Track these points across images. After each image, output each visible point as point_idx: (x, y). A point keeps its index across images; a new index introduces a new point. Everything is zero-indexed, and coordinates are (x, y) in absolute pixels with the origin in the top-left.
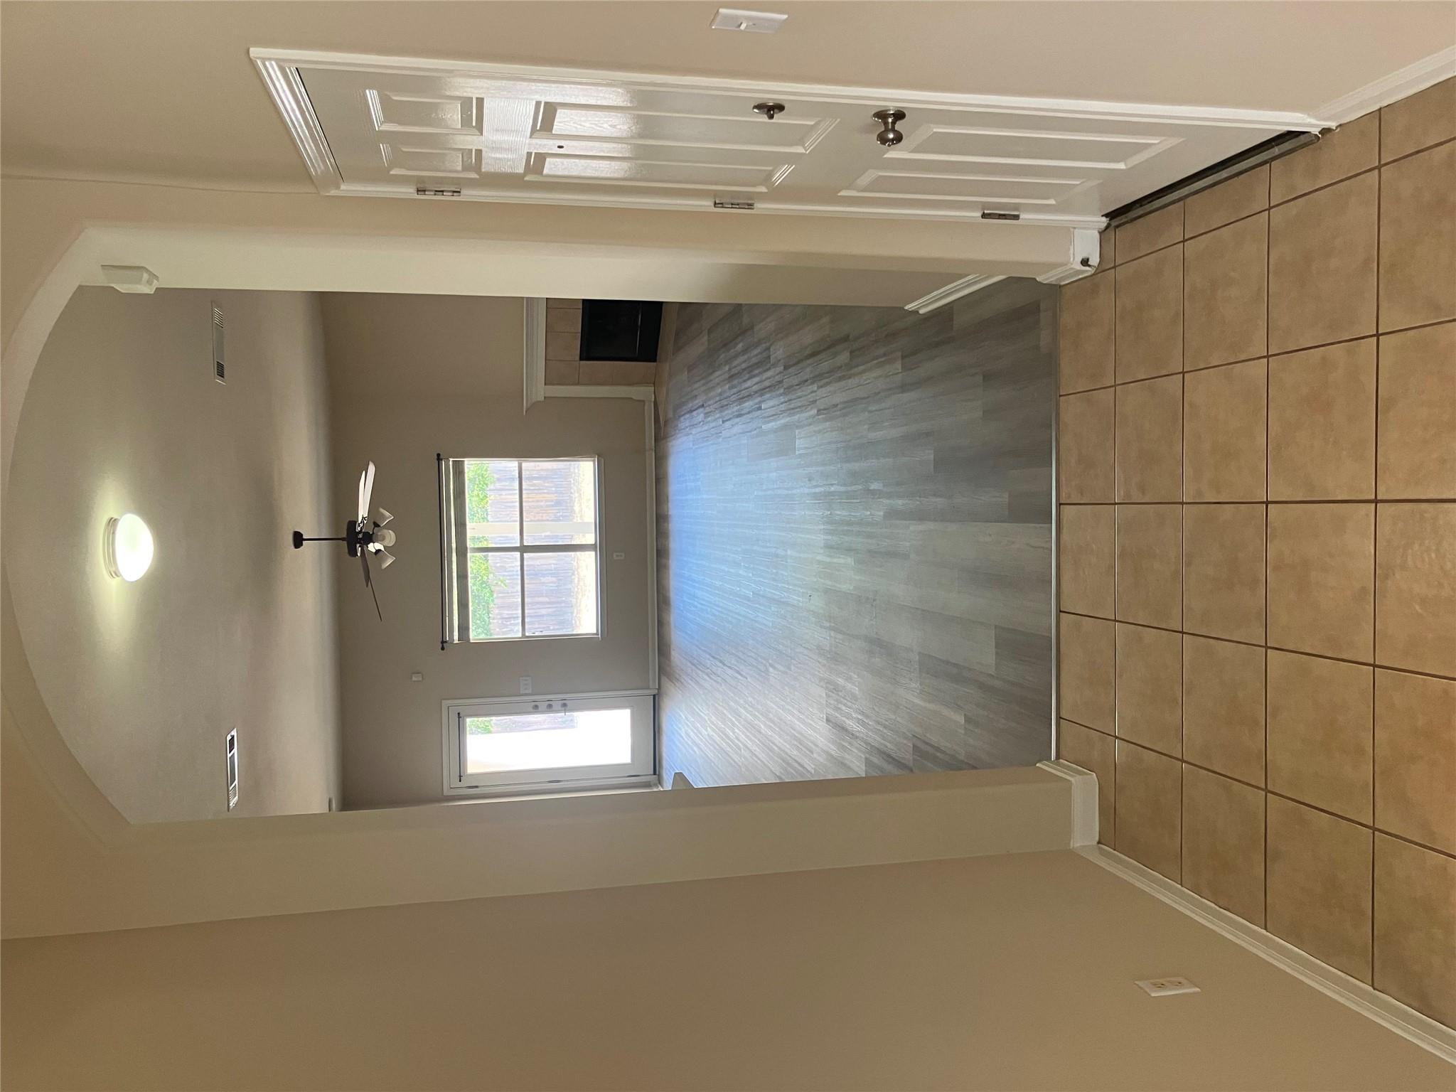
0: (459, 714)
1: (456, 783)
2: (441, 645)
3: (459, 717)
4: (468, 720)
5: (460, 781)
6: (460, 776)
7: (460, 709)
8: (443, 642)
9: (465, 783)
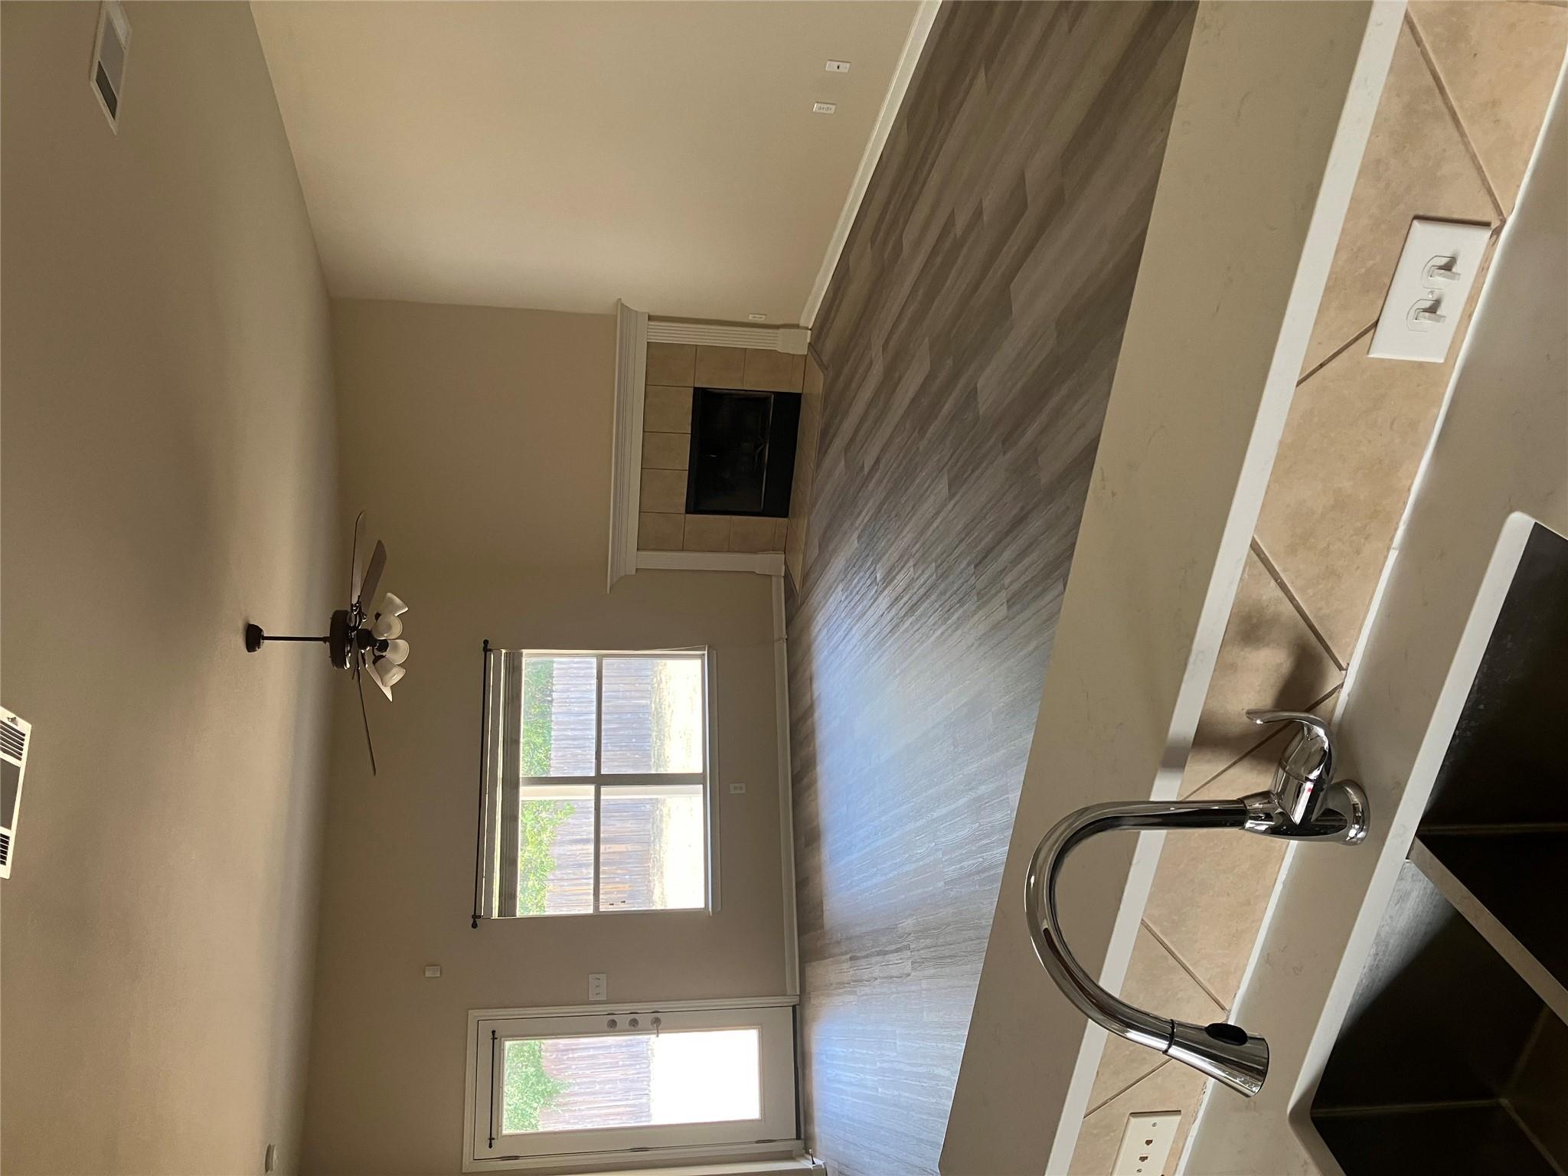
0: (494, 1032)
1: (483, 1151)
2: (472, 921)
3: (494, 1039)
4: (508, 1044)
5: (490, 1146)
6: (491, 1139)
7: (495, 1025)
8: (476, 917)
9: (499, 1149)
